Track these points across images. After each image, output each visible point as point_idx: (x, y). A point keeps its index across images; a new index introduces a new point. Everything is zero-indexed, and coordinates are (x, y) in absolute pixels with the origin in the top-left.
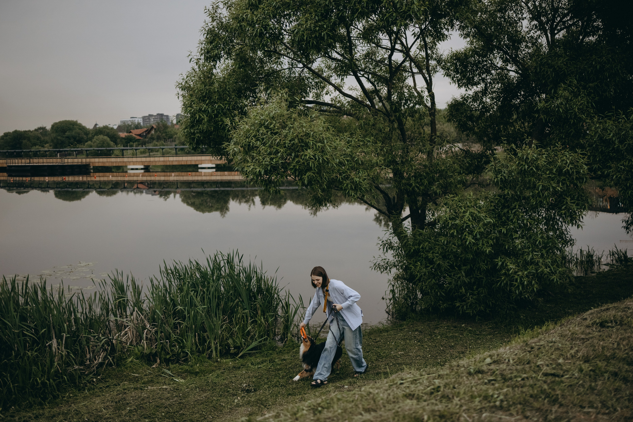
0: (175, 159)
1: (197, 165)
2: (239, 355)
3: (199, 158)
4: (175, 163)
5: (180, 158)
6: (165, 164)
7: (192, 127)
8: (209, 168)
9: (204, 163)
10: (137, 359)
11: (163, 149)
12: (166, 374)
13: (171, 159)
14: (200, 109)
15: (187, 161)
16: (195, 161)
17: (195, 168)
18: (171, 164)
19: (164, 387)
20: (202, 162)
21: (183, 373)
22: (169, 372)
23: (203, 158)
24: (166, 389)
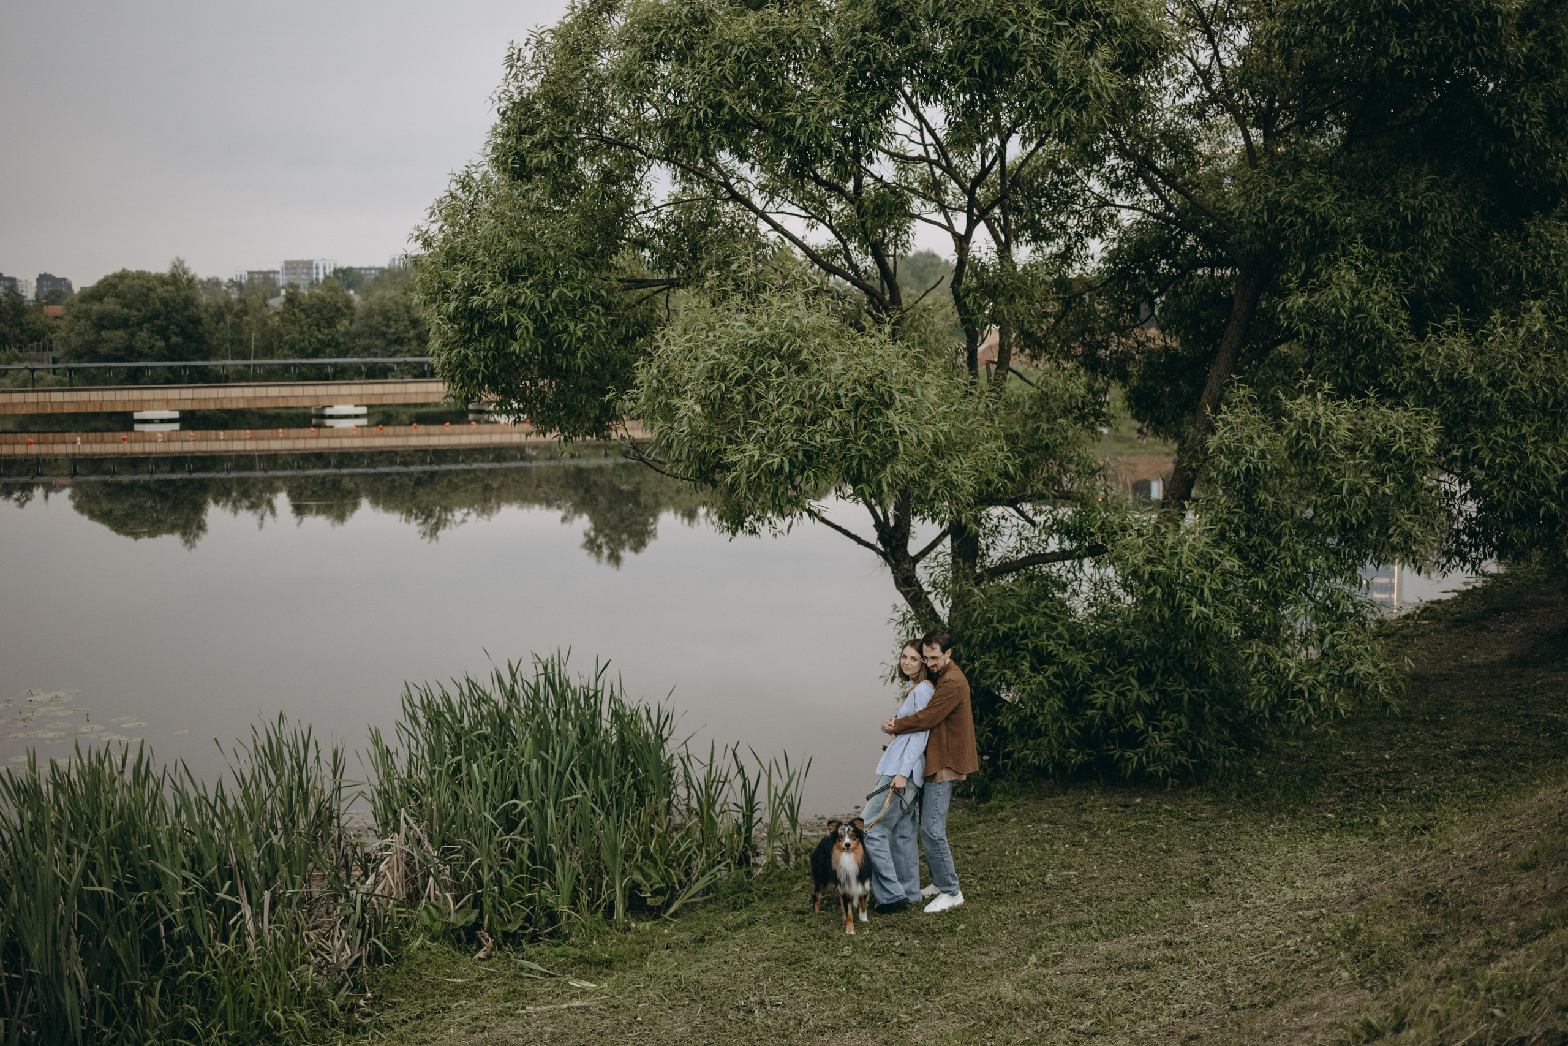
0: (68, 396)
1: (131, 413)
2: (672, 910)
3: (135, 395)
4: (67, 409)
5: (84, 396)
6: (41, 411)
7: (466, 344)
8: (162, 421)
9: (149, 409)
10: (434, 939)
11: (33, 370)
12: (531, 970)
13: (57, 397)
14: (512, 303)
15: (101, 403)
16: (124, 402)
17: (124, 421)
18: (56, 410)
19: (576, 1003)
20: (143, 405)
21: (573, 965)
22: (535, 966)
23: (147, 394)
24: (587, 1008)
